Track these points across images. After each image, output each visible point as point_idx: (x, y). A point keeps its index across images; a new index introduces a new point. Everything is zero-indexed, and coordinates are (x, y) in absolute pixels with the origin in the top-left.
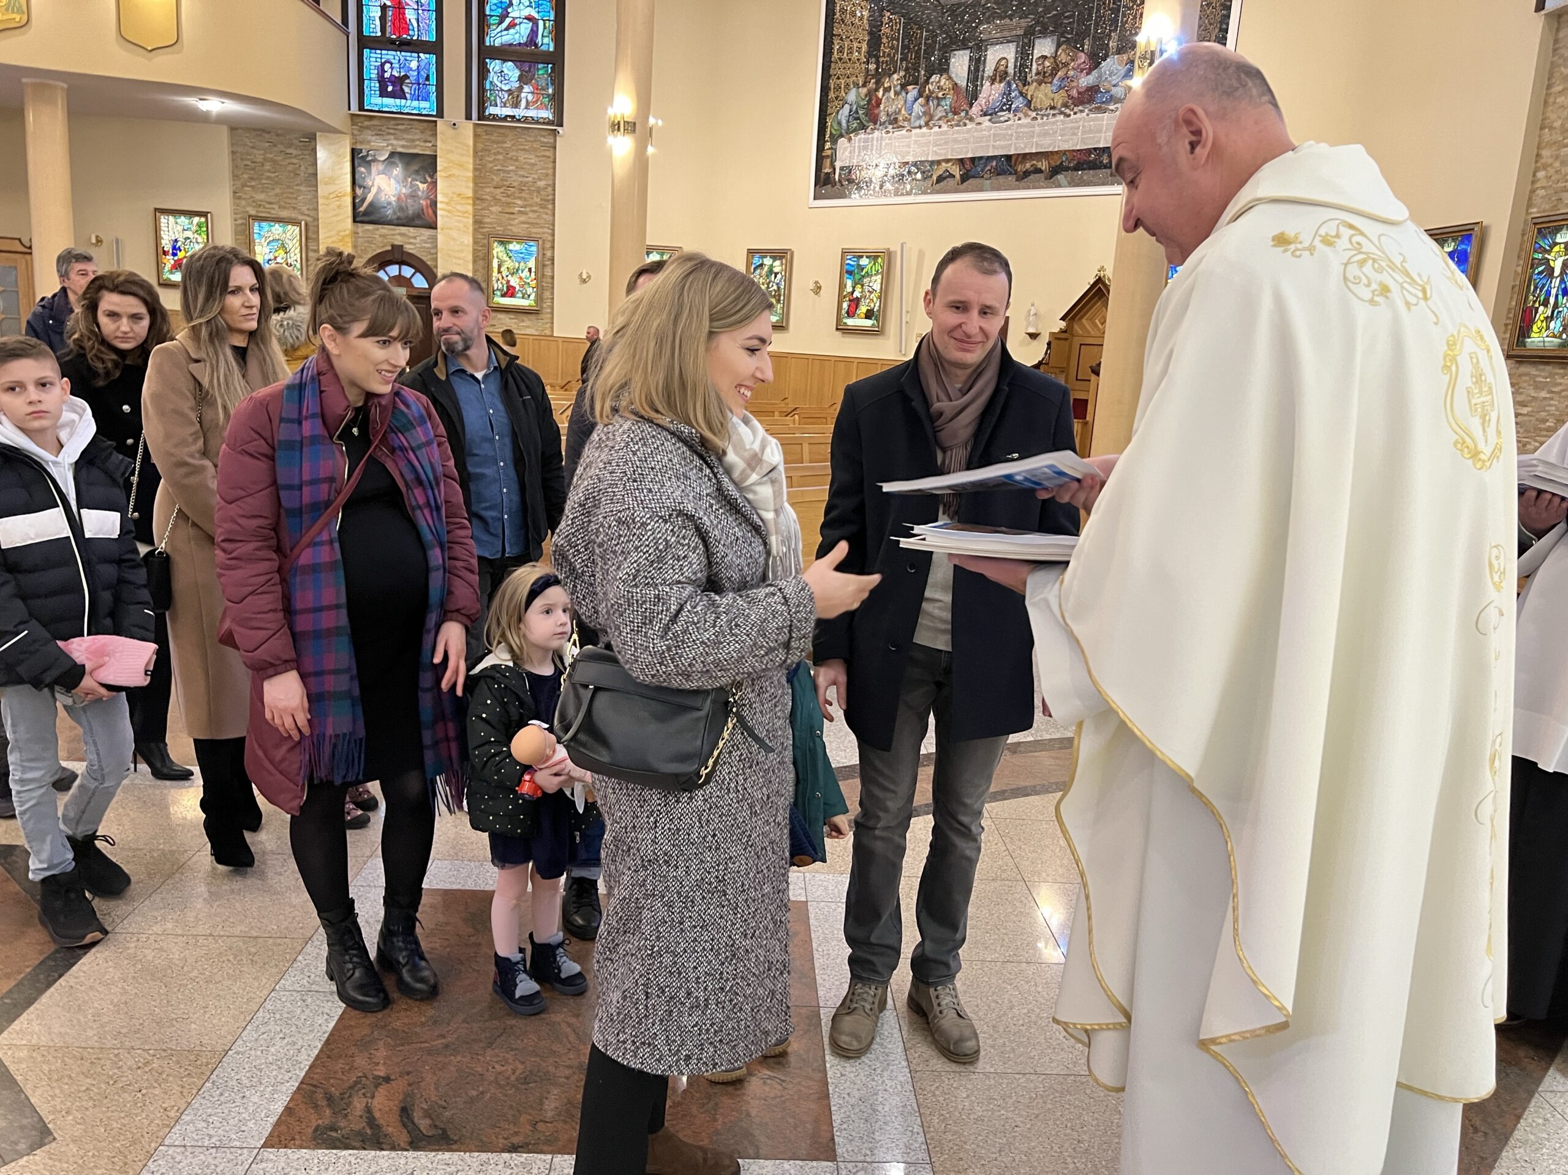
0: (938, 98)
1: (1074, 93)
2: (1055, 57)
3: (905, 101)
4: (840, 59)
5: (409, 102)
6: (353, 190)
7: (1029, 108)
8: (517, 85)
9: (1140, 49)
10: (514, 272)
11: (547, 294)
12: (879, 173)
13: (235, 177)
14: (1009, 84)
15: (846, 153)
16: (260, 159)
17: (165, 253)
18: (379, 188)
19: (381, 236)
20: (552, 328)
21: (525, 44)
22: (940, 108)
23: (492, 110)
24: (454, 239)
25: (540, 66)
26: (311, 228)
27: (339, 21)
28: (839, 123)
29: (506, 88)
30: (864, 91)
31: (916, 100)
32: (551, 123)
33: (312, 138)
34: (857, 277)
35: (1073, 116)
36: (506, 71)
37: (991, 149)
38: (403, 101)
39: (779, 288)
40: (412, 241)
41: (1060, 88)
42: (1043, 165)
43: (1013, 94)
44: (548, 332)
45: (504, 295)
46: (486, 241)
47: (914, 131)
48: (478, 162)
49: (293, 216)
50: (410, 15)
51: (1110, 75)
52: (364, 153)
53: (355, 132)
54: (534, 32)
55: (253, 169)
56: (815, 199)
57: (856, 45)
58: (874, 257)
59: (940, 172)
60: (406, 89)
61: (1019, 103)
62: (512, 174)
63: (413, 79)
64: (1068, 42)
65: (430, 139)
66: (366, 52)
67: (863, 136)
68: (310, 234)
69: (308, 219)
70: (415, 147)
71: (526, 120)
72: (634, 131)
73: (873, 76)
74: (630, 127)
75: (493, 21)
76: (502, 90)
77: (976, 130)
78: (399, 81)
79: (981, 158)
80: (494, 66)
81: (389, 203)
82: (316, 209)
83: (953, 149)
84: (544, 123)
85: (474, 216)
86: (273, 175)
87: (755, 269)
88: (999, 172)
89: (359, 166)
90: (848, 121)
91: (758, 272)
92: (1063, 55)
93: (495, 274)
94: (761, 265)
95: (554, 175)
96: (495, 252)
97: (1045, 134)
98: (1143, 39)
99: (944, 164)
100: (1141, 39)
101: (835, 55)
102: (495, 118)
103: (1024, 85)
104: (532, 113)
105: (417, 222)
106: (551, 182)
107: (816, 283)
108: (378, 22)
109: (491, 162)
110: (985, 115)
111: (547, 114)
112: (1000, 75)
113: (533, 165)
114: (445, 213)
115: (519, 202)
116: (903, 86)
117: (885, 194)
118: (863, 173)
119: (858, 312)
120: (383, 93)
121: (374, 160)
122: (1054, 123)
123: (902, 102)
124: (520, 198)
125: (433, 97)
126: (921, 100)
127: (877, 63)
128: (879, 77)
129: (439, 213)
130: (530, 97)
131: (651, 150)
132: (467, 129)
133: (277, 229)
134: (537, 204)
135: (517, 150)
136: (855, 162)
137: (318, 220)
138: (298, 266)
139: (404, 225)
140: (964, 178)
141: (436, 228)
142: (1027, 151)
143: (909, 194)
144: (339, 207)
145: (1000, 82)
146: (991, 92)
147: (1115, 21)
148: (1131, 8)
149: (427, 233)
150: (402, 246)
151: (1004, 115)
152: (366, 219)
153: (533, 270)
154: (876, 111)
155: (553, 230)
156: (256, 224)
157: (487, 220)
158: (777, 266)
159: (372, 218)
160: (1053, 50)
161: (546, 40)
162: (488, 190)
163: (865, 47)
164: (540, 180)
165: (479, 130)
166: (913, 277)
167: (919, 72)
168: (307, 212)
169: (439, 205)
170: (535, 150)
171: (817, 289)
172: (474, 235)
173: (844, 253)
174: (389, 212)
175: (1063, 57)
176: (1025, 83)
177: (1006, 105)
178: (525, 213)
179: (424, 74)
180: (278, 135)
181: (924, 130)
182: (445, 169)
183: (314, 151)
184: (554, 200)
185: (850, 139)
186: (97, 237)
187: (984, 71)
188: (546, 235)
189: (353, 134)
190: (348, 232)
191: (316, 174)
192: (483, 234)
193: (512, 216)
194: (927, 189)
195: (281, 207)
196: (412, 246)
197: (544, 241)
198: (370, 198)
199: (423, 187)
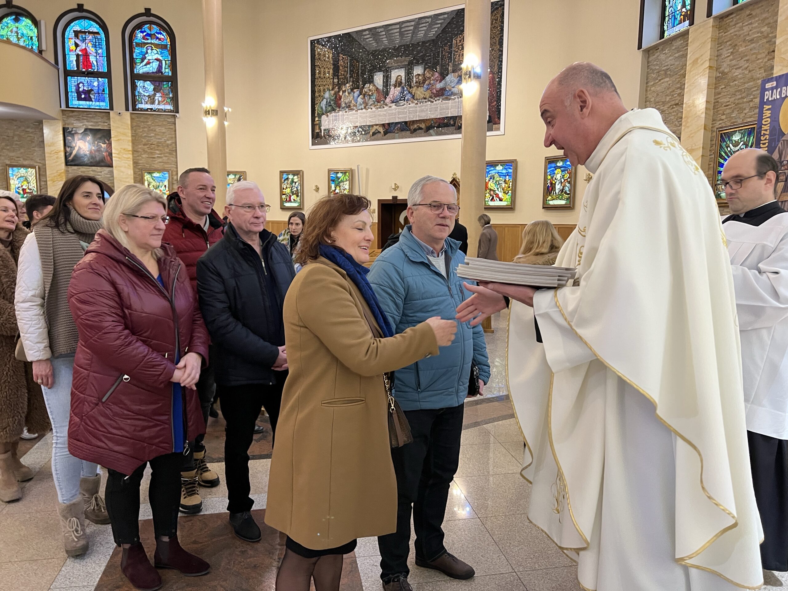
0: (369, 95)
1: (434, 91)
2: (424, 75)
3: (354, 97)
4: (320, 77)
5: (94, 103)
7: (414, 98)
8: (153, 93)
9: (464, 71)
10: (157, 187)
12: (344, 132)
14: (403, 88)
15: (326, 122)
16: (11, 135)
18: (79, 147)
21: (156, 72)
22: (371, 100)
23: (140, 106)
24: (122, 172)
25: (165, 83)
26: (42, 170)
27: (53, 62)
28: (322, 108)
29: (147, 94)
30: (333, 92)
31: (359, 96)
32: (171, 111)
33: (40, 123)
34: (337, 182)
35: (435, 102)
36: (146, 86)
37: (397, 119)
38: (91, 103)
39: (297, 190)
40: (99, 174)
41: (427, 89)
42: (423, 126)
43: (405, 93)
46: (140, 173)
47: (359, 111)
48: (134, 132)
49: (31, 163)
50: (92, 59)
51: (451, 83)
52: (70, 130)
53: (65, 119)
54: (160, 67)
55: (8, 140)
56: (312, 145)
57: (327, 70)
58: (344, 173)
59: (373, 131)
60: (92, 96)
61: (408, 96)
62: (153, 138)
63: (96, 91)
64: (429, 67)
65: (106, 121)
66: (69, 78)
67: (334, 114)
68: (41, 173)
69: (40, 165)
70: (98, 125)
71: (159, 110)
72: (217, 114)
73: (337, 85)
74: (215, 112)
75: (138, 61)
76: (145, 96)
77: (389, 110)
78: (88, 93)
79: (393, 123)
80: (140, 83)
81: (86, 155)
82: (45, 160)
83: (379, 120)
84: (168, 112)
85: (133, 160)
86: (19, 143)
87: (284, 181)
88: (402, 130)
89: (68, 136)
90: (326, 107)
91: (286, 182)
92: (428, 74)
94: (288, 179)
95: (176, 137)
96: (146, 178)
97: (422, 111)
98: (465, 65)
99: (375, 127)
100: (463, 66)
101: (317, 75)
102: (142, 110)
103: (410, 88)
104: (162, 107)
105: (103, 164)
106: (174, 141)
107: (316, 186)
108: (75, 63)
109: (141, 132)
110: (393, 102)
111: (170, 107)
112: (398, 84)
113: (164, 133)
114: (117, 159)
115: (158, 152)
116: (352, 90)
117: (347, 142)
118: (335, 132)
120: (79, 99)
121: (76, 133)
122: (426, 106)
123: (352, 97)
124: (157, 150)
125: (107, 100)
126: (361, 96)
127: (338, 79)
128: (339, 86)
129: (113, 159)
130: (160, 99)
131: (226, 123)
132: (127, 116)
133: (22, 171)
134: (167, 153)
135: (155, 125)
136: (331, 126)
137: (45, 165)
138: (35, 189)
139: (94, 166)
140: (386, 133)
141: (112, 167)
142: (415, 119)
143: (359, 141)
144: (57, 158)
145: (399, 87)
146: (395, 92)
147: (450, 58)
148: (457, 52)
149: (107, 169)
151: (402, 103)
153: (167, 186)
154: (340, 102)
155: (177, 165)
156: (10, 169)
157: (140, 162)
158: (296, 179)
159: (76, 163)
160: (423, 71)
161: (167, 70)
162: (140, 146)
163: (331, 71)
164: (168, 140)
165: (133, 116)
166: (364, 181)
167: (359, 83)
168: (39, 161)
169: (113, 155)
170: (165, 125)
171: (317, 189)
172: (133, 169)
173: (329, 171)
174: (86, 159)
175: (428, 75)
176: (411, 87)
177: (402, 98)
178: (161, 157)
179: (101, 88)
180: (21, 122)
181: (364, 110)
182: (116, 136)
183: (42, 129)
184: (176, 150)
185: (327, 116)
187: (390, 82)
188: (172, 169)
189: (63, 120)
190: (62, 171)
191: (44, 141)
192: (139, 169)
193: (154, 159)
194: (367, 139)
195: (24, 159)
196: (100, 177)
197: (172, 172)
198: (74, 153)
199: (103, 145)
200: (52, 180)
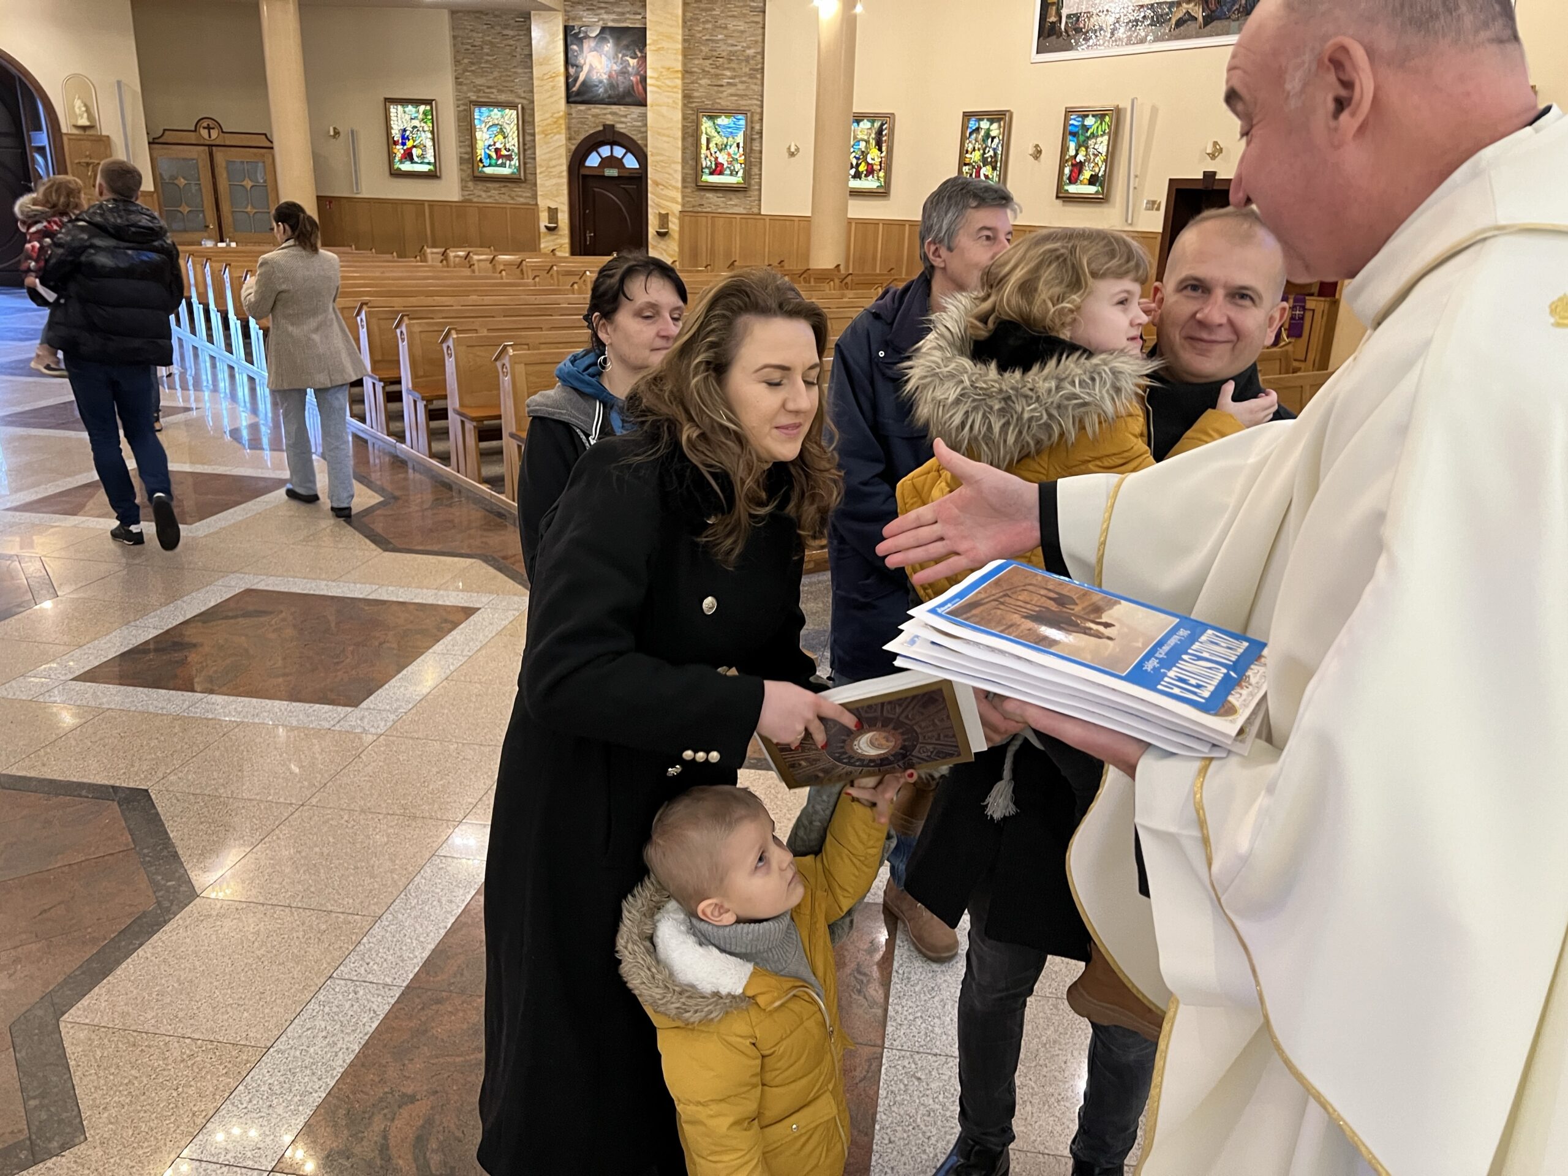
6: (567, 69)
10: (722, 148)
11: (755, 170)
12: (1111, 20)
13: (457, 62)
16: (479, 42)
17: (395, 143)
18: (591, 66)
19: (593, 116)
20: (760, 205)
24: (663, 116)
26: (528, 111)
33: (527, 17)
34: (1082, 138)
39: (995, 154)
40: (623, 119)
44: (755, 210)
45: (711, 173)
46: (694, 117)
48: (687, 33)
49: (511, 99)
52: (577, 30)
53: (568, 8)
55: (473, 53)
56: (1037, 52)
58: (1101, 116)
59: (1180, 15)
62: (721, 44)
68: (527, 118)
69: (525, 102)
70: (625, 20)
81: (601, 82)
82: (532, 91)
85: (683, 91)
86: (490, 58)
87: (971, 134)
89: (572, 44)
91: (974, 136)
93: (704, 151)
94: (978, 130)
95: (763, 42)
96: (703, 128)
105: (628, 100)
106: (759, 50)
107: (1037, 146)
109: (700, 32)
113: (742, 32)
115: (728, 73)
117: (1116, 43)
118: (1092, 20)
119: (1081, 178)
121: (587, 37)
124: (728, 69)
129: (649, 89)
131: (859, 9)
133: (496, 113)
134: (746, 75)
136: (1084, 8)
137: (533, 102)
138: (516, 150)
139: (615, 104)
140: (1208, 20)
141: (645, 105)
143: (1142, 41)
144: (553, 88)
149: (636, 110)
150: (613, 126)
152: (579, 99)
153: (741, 145)
155: (762, 101)
156: (477, 110)
157: (696, 94)
158: (995, 130)
159: (585, 97)
162: (697, 62)
164: (749, 48)
168: (523, 95)
169: (649, 81)
170: (745, 15)
171: (1037, 153)
172: (683, 111)
173: (1069, 112)
174: (601, 90)
178: (734, 85)
180: (496, 16)
182: (655, 42)
183: (529, 30)
184: (763, 68)
186: (335, 129)
188: (754, 108)
189: (566, 11)
190: (562, 113)
191: (531, 55)
192: (692, 109)
193: (721, 89)
194: (1164, 34)
195: (499, 91)
196: (623, 126)
197: (752, 114)
198: (582, 77)
199: (633, 62)
200: (543, 132)
